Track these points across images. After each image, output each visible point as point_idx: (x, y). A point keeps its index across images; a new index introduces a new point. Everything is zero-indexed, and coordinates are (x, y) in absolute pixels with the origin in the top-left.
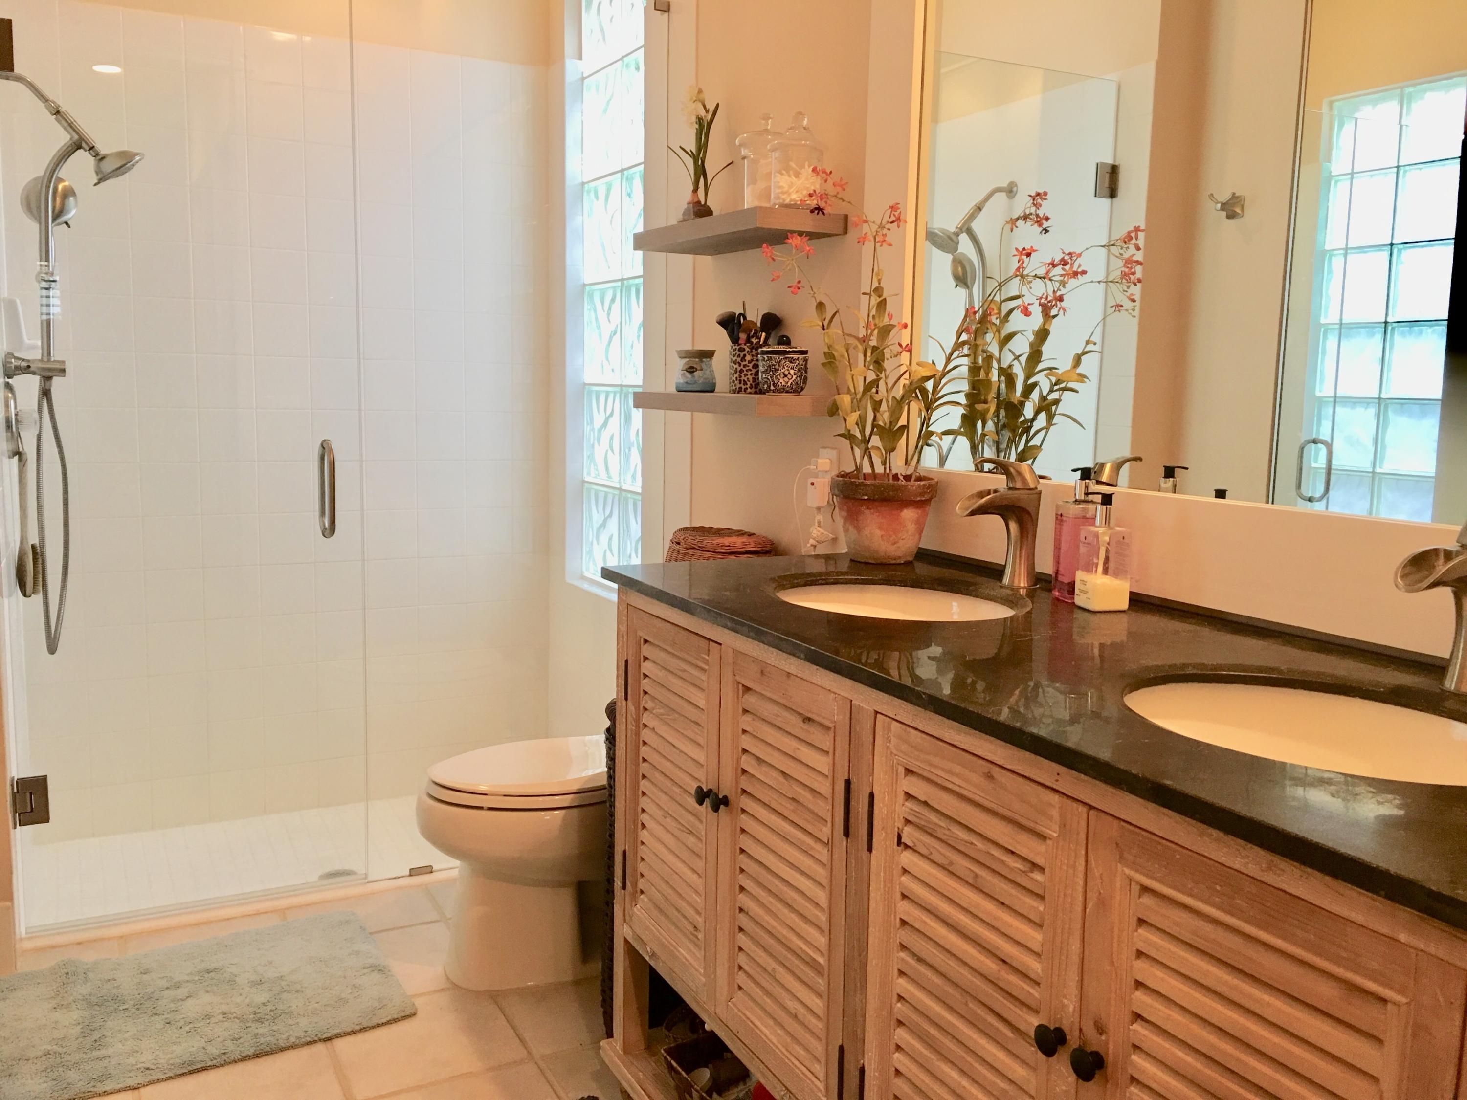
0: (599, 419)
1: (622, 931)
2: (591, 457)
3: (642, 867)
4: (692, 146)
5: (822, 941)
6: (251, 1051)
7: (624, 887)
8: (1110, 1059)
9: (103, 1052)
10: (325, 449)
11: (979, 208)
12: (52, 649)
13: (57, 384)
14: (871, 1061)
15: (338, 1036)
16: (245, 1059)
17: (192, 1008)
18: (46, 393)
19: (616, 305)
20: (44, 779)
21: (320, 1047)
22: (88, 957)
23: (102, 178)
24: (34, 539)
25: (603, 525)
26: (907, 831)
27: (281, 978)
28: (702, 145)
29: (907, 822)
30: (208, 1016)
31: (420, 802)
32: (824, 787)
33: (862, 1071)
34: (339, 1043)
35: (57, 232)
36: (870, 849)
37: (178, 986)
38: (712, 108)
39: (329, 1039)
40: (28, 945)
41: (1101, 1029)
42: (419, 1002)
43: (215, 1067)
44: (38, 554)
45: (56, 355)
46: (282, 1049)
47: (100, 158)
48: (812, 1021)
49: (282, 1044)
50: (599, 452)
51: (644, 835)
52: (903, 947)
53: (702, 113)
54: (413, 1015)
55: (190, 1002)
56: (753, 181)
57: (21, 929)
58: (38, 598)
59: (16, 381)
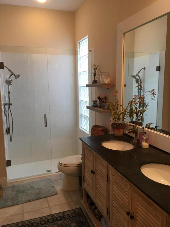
0: (83, 106)
1: (83, 186)
2: (83, 111)
3: (85, 178)
4: (94, 73)
5: (105, 194)
6: (36, 199)
7: (83, 180)
8: (135, 217)
9: (18, 198)
10: (45, 115)
11: (139, 72)
12: (11, 141)
13: (11, 106)
14: (111, 211)
15: (48, 197)
16: (36, 200)
17: (29, 192)
18: (9, 107)
19: (85, 90)
20: (10, 160)
21: (45, 198)
22: (16, 184)
23: (16, 78)
24: (8, 127)
25: (84, 121)
26: (114, 183)
27: (41, 188)
28: (95, 72)
29: (114, 182)
30: (31, 193)
31: (58, 165)
32: (105, 175)
33: (110, 212)
34: (48, 198)
35: (10, 86)
36: (110, 184)
37: (27, 189)
38: (96, 67)
39: (46, 197)
40: (8, 182)
41: (134, 213)
42: (58, 192)
43: (32, 201)
44: (9, 129)
45: (10, 103)
46: (41, 199)
47: (15, 76)
48: (104, 204)
49: (41, 198)
50: (84, 110)
51: (86, 174)
52: (114, 197)
53: (95, 67)
54: (57, 194)
55: (29, 191)
56: (102, 79)
57: (8, 180)
58: (9, 135)
59: (5, 106)
